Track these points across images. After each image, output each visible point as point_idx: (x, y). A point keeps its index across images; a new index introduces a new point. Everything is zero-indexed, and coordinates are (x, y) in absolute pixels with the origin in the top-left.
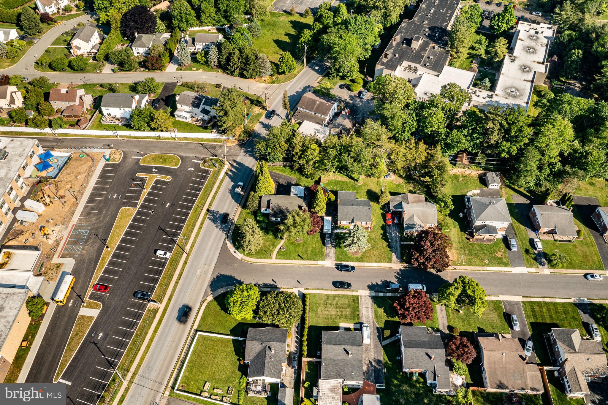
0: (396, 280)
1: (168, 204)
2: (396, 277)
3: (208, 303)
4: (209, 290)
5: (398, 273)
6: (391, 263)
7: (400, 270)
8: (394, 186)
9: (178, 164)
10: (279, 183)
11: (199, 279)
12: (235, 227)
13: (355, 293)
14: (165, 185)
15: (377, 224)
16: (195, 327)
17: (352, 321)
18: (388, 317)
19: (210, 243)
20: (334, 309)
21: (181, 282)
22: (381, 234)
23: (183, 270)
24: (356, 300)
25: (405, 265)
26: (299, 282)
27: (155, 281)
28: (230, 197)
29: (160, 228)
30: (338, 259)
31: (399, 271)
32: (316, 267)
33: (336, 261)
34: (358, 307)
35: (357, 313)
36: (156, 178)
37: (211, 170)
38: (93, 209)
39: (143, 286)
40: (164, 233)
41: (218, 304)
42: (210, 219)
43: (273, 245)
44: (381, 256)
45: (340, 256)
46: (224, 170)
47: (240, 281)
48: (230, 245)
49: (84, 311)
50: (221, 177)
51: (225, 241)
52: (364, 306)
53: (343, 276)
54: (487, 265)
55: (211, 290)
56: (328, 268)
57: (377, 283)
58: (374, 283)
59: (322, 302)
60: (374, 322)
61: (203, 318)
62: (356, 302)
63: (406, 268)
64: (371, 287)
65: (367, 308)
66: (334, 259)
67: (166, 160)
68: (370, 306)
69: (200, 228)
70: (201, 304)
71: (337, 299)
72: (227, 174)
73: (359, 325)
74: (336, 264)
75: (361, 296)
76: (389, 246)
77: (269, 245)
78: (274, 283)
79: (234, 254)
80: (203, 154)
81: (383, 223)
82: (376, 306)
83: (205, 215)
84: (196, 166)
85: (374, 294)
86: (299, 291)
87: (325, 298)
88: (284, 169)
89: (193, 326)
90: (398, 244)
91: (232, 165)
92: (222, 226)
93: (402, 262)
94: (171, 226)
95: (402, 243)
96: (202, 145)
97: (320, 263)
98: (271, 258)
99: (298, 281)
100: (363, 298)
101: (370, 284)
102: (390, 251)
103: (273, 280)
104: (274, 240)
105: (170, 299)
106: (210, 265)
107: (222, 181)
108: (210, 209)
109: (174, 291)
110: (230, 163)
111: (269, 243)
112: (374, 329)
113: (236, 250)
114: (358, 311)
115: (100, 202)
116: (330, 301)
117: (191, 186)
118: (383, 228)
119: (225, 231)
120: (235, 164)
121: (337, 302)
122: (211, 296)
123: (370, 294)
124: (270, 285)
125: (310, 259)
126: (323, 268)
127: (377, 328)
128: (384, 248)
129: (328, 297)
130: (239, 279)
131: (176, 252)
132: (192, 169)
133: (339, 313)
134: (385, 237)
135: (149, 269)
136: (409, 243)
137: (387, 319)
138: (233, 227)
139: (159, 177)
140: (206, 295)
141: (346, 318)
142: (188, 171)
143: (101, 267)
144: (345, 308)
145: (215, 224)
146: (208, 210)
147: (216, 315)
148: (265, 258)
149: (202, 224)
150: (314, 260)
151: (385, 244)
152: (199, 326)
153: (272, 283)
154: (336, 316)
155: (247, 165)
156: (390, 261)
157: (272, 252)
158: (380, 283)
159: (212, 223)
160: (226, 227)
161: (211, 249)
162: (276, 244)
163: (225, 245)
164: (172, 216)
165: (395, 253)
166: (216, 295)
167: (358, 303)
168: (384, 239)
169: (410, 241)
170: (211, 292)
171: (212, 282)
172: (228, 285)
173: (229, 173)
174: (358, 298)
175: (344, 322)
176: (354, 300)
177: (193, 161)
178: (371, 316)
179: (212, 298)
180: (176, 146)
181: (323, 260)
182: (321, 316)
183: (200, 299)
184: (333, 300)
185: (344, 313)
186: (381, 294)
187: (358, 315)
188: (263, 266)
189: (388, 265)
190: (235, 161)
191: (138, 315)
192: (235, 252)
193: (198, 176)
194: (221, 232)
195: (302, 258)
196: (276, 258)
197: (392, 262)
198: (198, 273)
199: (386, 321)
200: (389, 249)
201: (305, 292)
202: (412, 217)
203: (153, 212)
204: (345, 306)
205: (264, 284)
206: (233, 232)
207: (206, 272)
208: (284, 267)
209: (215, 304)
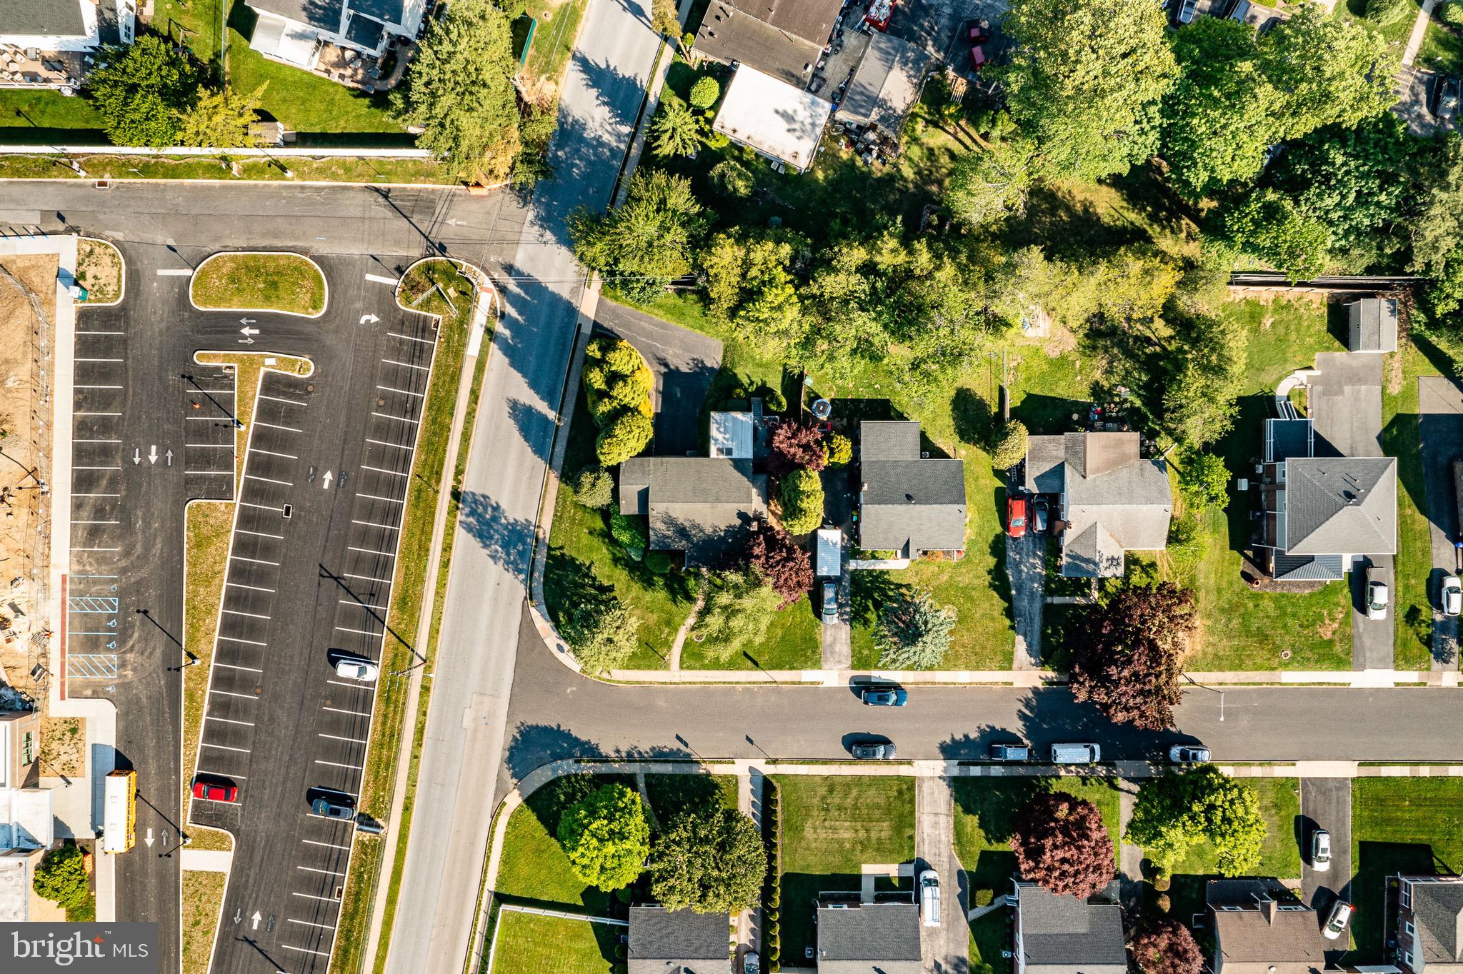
0: (1021, 723)
1: (328, 476)
2: (1023, 716)
3: (512, 816)
4: (507, 774)
5: (1027, 704)
6: (1010, 669)
7: (1035, 691)
8: (1045, 367)
9: (321, 300)
10: (666, 365)
11: (474, 740)
12: (549, 556)
13: (904, 771)
14: (300, 398)
15: (979, 534)
16: (491, 885)
17: (895, 856)
18: (989, 841)
19: (484, 621)
20: (847, 824)
21: (425, 752)
22: (990, 572)
23: (425, 714)
24: (907, 789)
25: (1051, 674)
26: (751, 742)
27: (354, 754)
28: (517, 437)
29: (325, 573)
30: (860, 661)
31: (1030, 695)
32: (795, 691)
33: (853, 667)
34: (912, 812)
35: (908, 832)
36: (263, 371)
37: (436, 316)
38: (99, 512)
39: (326, 771)
40: (342, 591)
41: (539, 818)
42: (469, 528)
43: (668, 623)
44: (984, 647)
45: (866, 652)
46: (480, 317)
47: (588, 742)
48: (543, 625)
49: (192, 860)
50: (473, 349)
51: (525, 611)
52: (927, 809)
53: (871, 719)
54: (1285, 665)
55: (514, 776)
56: (831, 692)
57: (966, 736)
58: (959, 736)
59: (816, 801)
60: (951, 858)
61: (506, 861)
62: (907, 797)
63: (1051, 683)
64: (949, 751)
65: (936, 814)
66: (849, 663)
67: (274, 285)
68: (943, 808)
69: (445, 564)
70: (495, 816)
71: (854, 792)
72: (489, 332)
73: (912, 867)
74: (853, 680)
75: (922, 779)
76: (1010, 613)
77: (658, 624)
78: (682, 747)
79: (562, 657)
80: (397, 243)
81: (999, 530)
82: (960, 809)
83: (453, 511)
84: (383, 298)
85: (956, 771)
86: (751, 769)
87: (823, 791)
88: (680, 302)
89: (483, 882)
90: (1037, 605)
91: (503, 290)
92: (508, 554)
93: (1043, 664)
94: (358, 563)
95: (1049, 600)
96: (385, 194)
97: (808, 675)
98: (666, 667)
99: (748, 739)
100: (926, 786)
101: (948, 741)
102: (1012, 627)
103: (678, 737)
104: (670, 606)
105: (407, 808)
106: (495, 695)
107: (480, 366)
108: (463, 488)
109: (412, 783)
110: (496, 283)
111: (655, 616)
112: (950, 876)
113: (562, 643)
114: (912, 826)
115: (113, 483)
116: (835, 800)
117: (384, 396)
118: (998, 548)
119: (520, 571)
120: (512, 286)
121: (857, 799)
122: (516, 792)
123: (945, 770)
124: (672, 752)
125: (779, 666)
126: (814, 690)
127: (960, 873)
128: (993, 619)
129: (831, 784)
130: (583, 738)
131: (391, 655)
132: (374, 319)
133: (862, 834)
134: (999, 580)
135: (328, 719)
136: (1067, 600)
137: (985, 846)
138: (541, 558)
139: (271, 362)
140: (501, 792)
141: (878, 850)
142: (359, 327)
143: (194, 721)
144: (878, 821)
145: (486, 546)
146: (456, 495)
147: (538, 851)
148: (649, 667)
149: (447, 548)
150: (792, 668)
151: (1000, 604)
152: (500, 881)
153: (677, 745)
154: (854, 842)
155: (551, 287)
156: (1007, 662)
157: (668, 644)
158: (974, 735)
159: (476, 544)
160: (521, 554)
161: (489, 640)
162: (677, 619)
163: (527, 623)
164: (349, 523)
165: (1025, 635)
166: (531, 791)
167: (912, 801)
168: (995, 588)
169: (1073, 594)
170: (515, 781)
171: (511, 749)
172: (556, 757)
173: (499, 327)
174: (911, 788)
175: (875, 862)
176: (900, 792)
177: (369, 277)
178: (943, 838)
179: (520, 800)
180: (297, 211)
181: (817, 664)
182: (814, 845)
183: (489, 805)
184: (846, 795)
185: (874, 835)
186: (976, 771)
187: (911, 838)
188: (646, 690)
189: (1001, 676)
190: (509, 269)
191: (334, 857)
192: (560, 648)
193: (396, 350)
194: (509, 576)
195: (756, 664)
196: (681, 668)
197: (1015, 665)
198: (467, 721)
199: (984, 853)
200: (1007, 622)
201: (768, 770)
202: (1089, 534)
203: (288, 509)
204: (877, 814)
205: (653, 749)
206: (545, 576)
207: (489, 720)
208: (706, 691)
209: (533, 818)
